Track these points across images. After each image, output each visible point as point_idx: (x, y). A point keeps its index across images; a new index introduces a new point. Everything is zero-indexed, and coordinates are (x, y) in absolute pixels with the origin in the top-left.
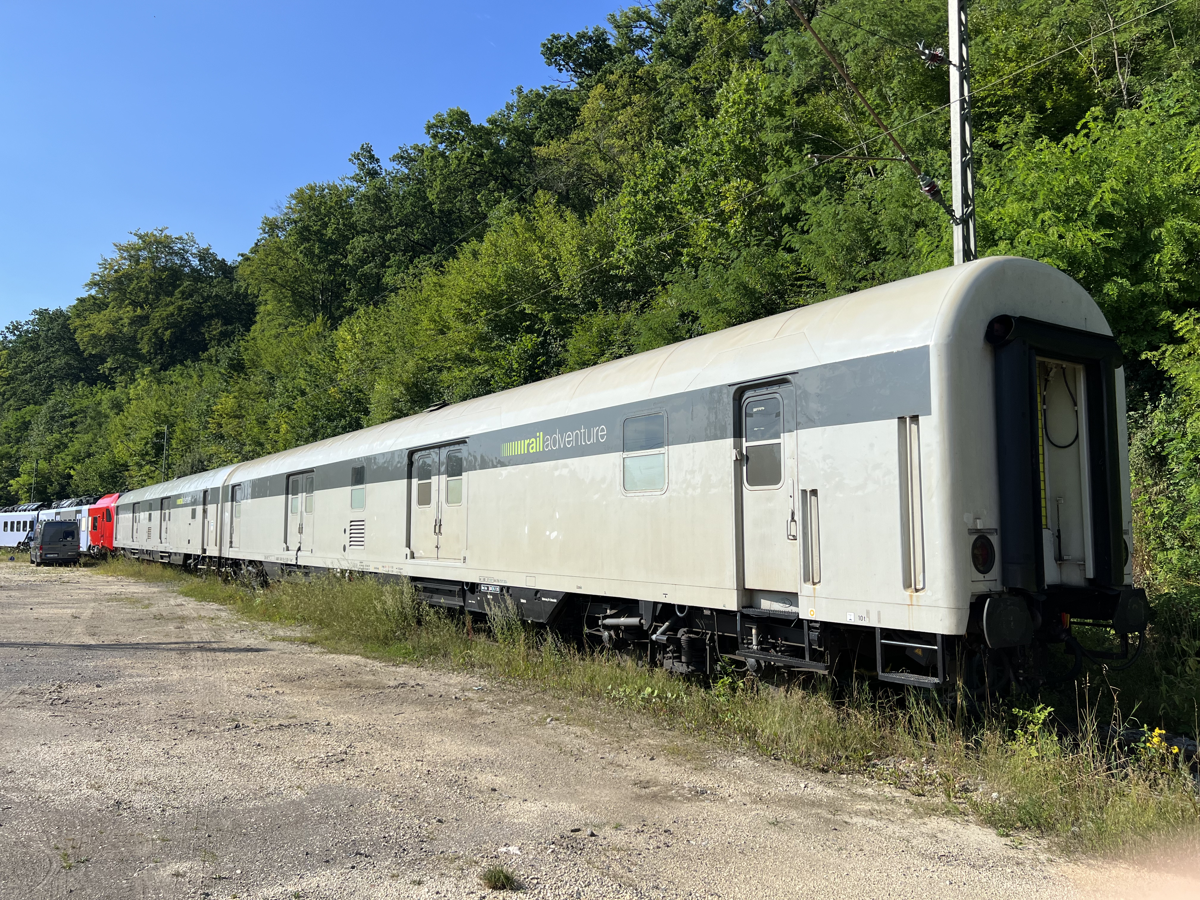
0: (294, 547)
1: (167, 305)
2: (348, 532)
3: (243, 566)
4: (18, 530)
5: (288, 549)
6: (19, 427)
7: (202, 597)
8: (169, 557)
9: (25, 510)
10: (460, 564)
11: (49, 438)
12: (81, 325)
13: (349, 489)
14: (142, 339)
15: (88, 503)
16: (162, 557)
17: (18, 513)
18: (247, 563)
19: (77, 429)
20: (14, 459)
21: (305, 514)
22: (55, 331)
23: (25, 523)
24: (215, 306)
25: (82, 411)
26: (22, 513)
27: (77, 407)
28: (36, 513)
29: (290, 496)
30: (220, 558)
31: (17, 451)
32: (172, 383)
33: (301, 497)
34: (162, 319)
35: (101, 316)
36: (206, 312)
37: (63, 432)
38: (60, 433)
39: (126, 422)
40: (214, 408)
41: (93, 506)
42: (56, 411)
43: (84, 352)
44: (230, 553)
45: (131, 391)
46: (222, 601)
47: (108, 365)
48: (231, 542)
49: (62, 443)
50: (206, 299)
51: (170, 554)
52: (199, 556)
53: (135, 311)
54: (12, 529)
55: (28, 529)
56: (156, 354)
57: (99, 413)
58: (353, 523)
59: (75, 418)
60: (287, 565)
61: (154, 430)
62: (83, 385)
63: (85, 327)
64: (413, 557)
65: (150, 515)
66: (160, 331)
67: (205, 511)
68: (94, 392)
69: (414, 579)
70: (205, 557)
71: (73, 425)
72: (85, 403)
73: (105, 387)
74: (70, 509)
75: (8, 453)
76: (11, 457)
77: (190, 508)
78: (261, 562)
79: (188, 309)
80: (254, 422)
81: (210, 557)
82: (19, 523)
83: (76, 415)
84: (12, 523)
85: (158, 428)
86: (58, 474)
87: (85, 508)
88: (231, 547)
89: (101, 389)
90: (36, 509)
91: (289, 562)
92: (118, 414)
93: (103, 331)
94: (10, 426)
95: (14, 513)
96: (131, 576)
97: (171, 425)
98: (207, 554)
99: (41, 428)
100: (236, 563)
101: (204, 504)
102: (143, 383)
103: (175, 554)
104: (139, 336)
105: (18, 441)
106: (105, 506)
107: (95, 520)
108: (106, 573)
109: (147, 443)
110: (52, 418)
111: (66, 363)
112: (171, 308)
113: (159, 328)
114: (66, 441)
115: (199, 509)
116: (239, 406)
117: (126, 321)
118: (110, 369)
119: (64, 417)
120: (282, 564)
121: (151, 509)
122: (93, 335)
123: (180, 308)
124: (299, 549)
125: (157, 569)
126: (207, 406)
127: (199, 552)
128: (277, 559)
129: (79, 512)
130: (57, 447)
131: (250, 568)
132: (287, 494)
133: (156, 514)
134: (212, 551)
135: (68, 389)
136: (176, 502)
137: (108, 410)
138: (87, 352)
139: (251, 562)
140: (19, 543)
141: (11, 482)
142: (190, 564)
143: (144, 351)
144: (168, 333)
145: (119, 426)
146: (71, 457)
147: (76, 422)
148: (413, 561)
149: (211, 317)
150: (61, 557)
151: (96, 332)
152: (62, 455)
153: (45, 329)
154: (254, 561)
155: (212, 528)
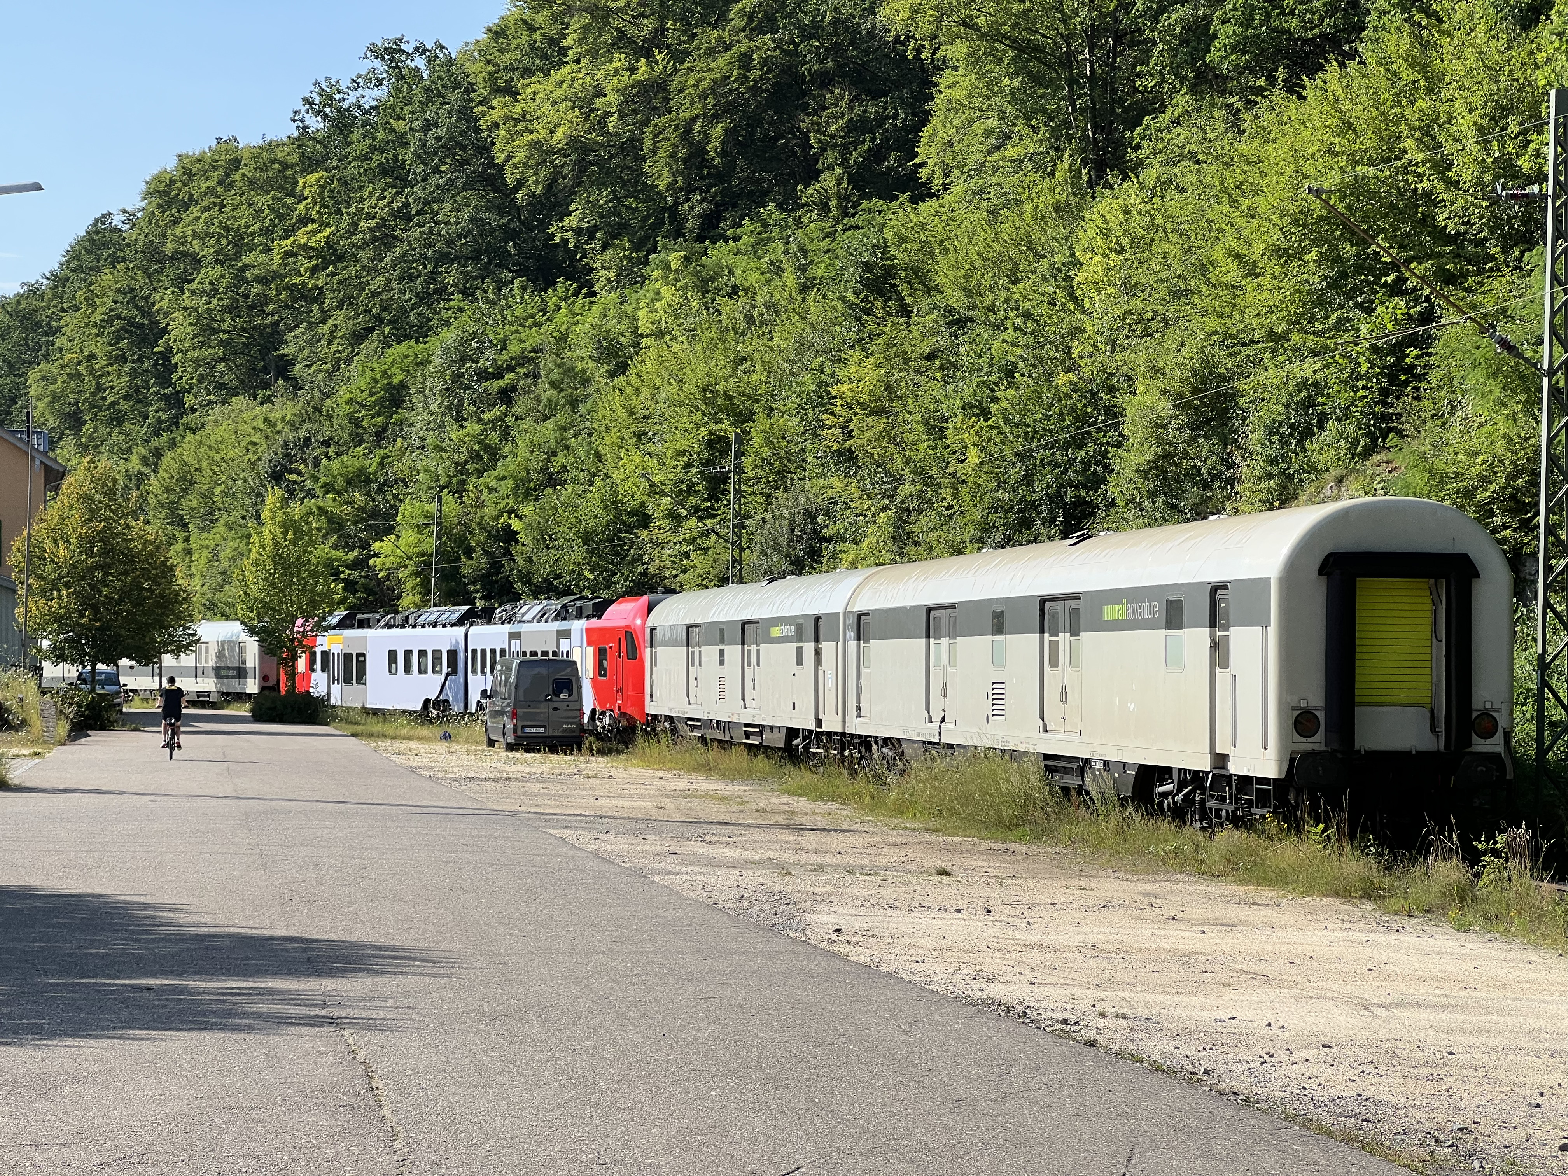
0: (937, 719)
1: (712, 52)
2: (990, 697)
3: (874, 747)
4: (422, 671)
5: (931, 721)
6: (380, 402)
7: (818, 796)
8: (761, 734)
9: (435, 625)
10: (1076, 737)
11: (455, 434)
12: (507, 118)
13: (990, 638)
14: (654, 152)
15: (580, 615)
16: (747, 735)
17: (419, 629)
18: (881, 743)
19: (518, 410)
20: (374, 486)
21: (948, 668)
22: (442, 131)
23: (437, 654)
24: (836, 50)
25: (524, 360)
26: (429, 630)
27: (514, 349)
28: (460, 631)
29: (932, 640)
30: (844, 734)
31: (381, 464)
32: (735, 290)
33: (944, 641)
34: (703, 96)
35: (550, 85)
36: (810, 66)
37: (486, 416)
38: (480, 420)
39: (635, 402)
40: (834, 391)
41: (595, 622)
42: (464, 359)
43: (516, 189)
44: (857, 727)
45: (641, 314)
46: (845, 800)
47: (571, 221)
48: (859, 708)
49: (487, 448)
50: (808, 33)
51: (762, 729)
52: (811, 731)
53: (633, 70)
54: (408, 669)
55: (445, 670)
56: (689, 189)
57: (570, 371)
58: (995, 686)
59: (509, 378)
60: (929, 743)
61: (703, 432)
62: (524, 288)
63: (517, 121)
64: (1046, 731)
65: (722, 652)
66: (697, 127)
67: (817, 653)
68: (551, 306)
69: (1047, 757)
70: (821, 733)
71: (506, 396)
72: (533, 337)
73: (576, 294)
74: (543, 626)
75: (361, 471)
76: (368, 481)
77: (795, 645)
78: (898, 740)
79: (765, 62)
80: (921, 428)
81: (829, 734)
82: (422, 653)
83: (511, 369)
84: (408, 654)
85: (713, 426)
86: (482, 527)
87: (578, 626)
88: (859, 716)
89: (565, 299)
90: (460, 622)
91: (932, 740)
92: (612, 375)
93: (561, 132)
94: (361, 397)
95: (408, 631)
96: (694, 770)
97: (743, 417)
98: (825, 728)
99: (434, 407)
100: (865, 742)
101: (817, 640)
102: (667, 292)
103: (772, 728)
104: (648, 144)
105: (380, 435)
106: (622, 623)
107: (601, 654)
108: (648, 765)
109: (688, 466)
110: (458, 377)
111: (472, 220)
112: (722, 62)
113: (695, 119)
114: (494, 438)
115: (809, 648)
116: (888, 387)
117: (613, 98)
118: (578, 232)
119: (483, 375)
120: (924, 742)
121: (722, 641)
122: (536, 145)
123: (745, 60)
124: (943, 720)
125: (738, 758)
126: (820, 384)
127: (811, 726)
128: (918, 735)
129: (564, 634)
130: (475, 456)
131: (885, 750)
132: (928, 636)
133: (733, 651)
134: (832, 725)
135: (488, 301)
136: (769, 632)
137: (591, 364)
138: (523, 191)
139: (886, 740)
140: (427, 701)
141: (376, 546)
142: (798, 746)
143: (662, 185)
144: (718, 131)
145: (621, 413)
146: (510, 483)
147: (514, 388)
148: (1046, 734)
149: (825, 80)
150: (550, 733)
151: (542, 134)
152: (489, 478)
153: (417, 124)
154: (889, 739)
155: (830, 683)
